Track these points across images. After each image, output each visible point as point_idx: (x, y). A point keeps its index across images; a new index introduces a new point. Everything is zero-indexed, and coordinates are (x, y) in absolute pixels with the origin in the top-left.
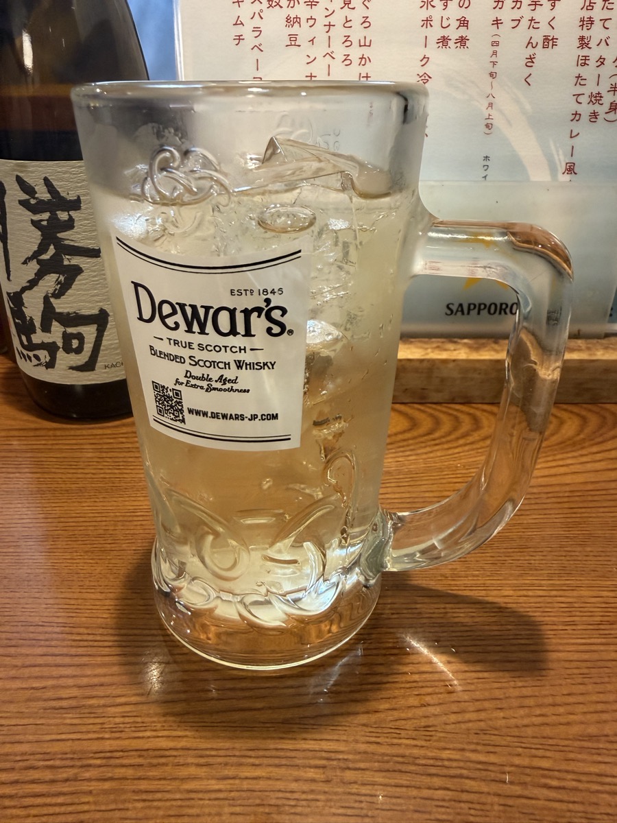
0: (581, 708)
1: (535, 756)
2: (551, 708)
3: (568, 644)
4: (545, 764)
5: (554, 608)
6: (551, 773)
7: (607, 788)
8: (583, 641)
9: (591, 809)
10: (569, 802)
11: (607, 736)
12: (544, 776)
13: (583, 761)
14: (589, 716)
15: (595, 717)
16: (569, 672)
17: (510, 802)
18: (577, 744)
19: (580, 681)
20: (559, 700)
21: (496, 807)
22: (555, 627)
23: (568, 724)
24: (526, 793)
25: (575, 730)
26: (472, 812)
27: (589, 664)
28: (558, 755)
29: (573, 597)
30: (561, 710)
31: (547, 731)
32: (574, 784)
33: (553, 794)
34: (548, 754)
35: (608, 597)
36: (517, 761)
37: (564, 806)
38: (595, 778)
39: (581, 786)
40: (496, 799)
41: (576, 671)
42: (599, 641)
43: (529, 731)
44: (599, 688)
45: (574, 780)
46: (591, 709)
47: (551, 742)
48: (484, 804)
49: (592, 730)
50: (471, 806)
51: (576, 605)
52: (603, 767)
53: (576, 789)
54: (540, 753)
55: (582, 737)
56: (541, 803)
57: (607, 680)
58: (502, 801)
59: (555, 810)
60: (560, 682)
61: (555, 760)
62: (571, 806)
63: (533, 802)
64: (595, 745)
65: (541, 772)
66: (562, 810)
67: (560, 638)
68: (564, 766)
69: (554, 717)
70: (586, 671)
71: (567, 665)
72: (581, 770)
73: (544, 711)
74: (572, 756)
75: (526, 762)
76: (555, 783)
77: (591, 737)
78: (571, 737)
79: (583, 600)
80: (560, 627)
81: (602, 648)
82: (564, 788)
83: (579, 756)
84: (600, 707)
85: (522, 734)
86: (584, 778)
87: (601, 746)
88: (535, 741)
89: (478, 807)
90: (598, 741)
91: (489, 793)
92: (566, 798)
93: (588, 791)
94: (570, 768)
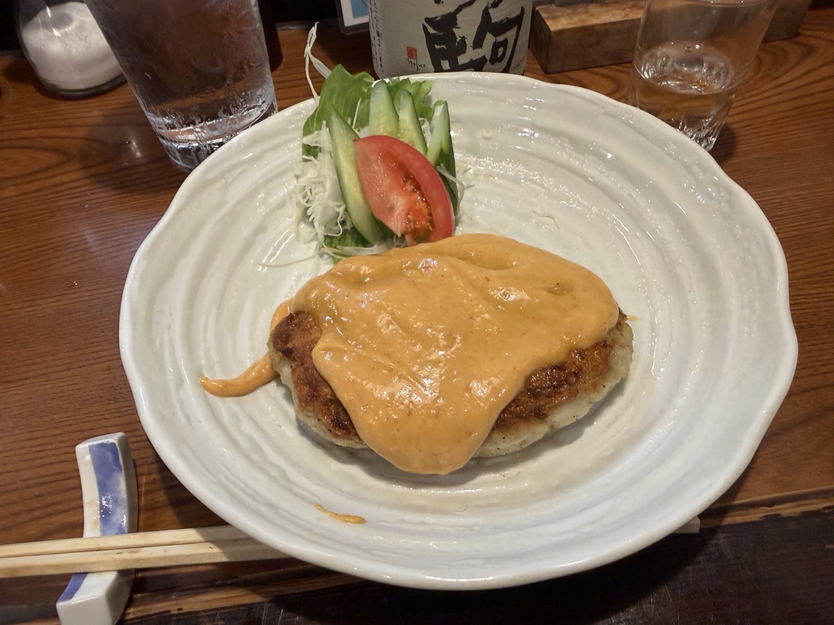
38: (815, 296)
39: (808, 300)
62: (804, 311)
83: (804, 287)
86: (809, 297)
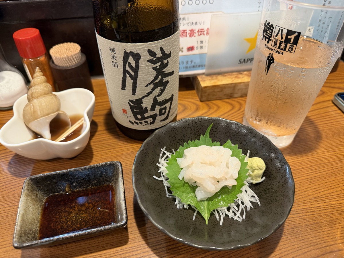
0: (311, 191)
1: (303, 206)
2: (304, 193)
3: (303, 174)
4: (306, 207)
5: (297, 164)
6: (308, 209)
7: (322, 209)
8: (307, 173)
9: (319, 215)
10: (314, 214)
11: (319, 196)
12: (307, 210)
13: (315, 204)
14: (313, 193)
15: (315, 192)
16: (306, 182)
17: (300, 218)
18: (312, 200)
19: (309, 184)
20: (305, 190)
21: (298, 220)
22: (299, 170)
23: (309, 196)
24: (304, 215)
25: (311, 197)
26: (293, 222)
27: (310, 179)
28: (308, 204)
29: (301, 160)
30: (306, 193)
31: (304, 199)
32: (314, 210)
33: (310, 214)
34: (306, 204)
35: (310, 158)
36: (299, 208)
37: (313, 216)
40: (297, 218)
41: (307, 181)
42: (311, 172)
43: (300, 200)
44: (314, 185)
45: (314, 209)
46: (313, 191)
47: (306, 201)
48: (294, 220)
49: (315, 196)
50: (292, 221)
51: (302, 162)
52: (319, 204)
53: (315, 211)
54: (304, 205)
55: (313, 199)
56: (308, 216)
57: (315, 182)
58: (299, 218)
59: (311, 217)
60: (304, 185)
61: (308, 206)
63: (306, 216)
64: (317, 200)
65: (306, 209)
66: (313, 217)
67: (301, 173)
68: (311, 207)
69: (305, 195)
70: (309, 181)
71: (305, 180)
72: (315, 206)
73: (302, 194)
74: (312, 203)
75: (302, 207)
76: (309, 211)
77: (315, 198)
78: (310, 199)
79: (304, 160)
80: (300, 170)
81: (312, 173)
82: (312, 211)
84: (315, 190)
85: (299, 201)
87: (318, 199)
88: (302, 202)
89: (293, 221)
90: (317, 198)
91: (295, 217)
92: (313, 214)
93: (317, 211)
94: (312, 207)
